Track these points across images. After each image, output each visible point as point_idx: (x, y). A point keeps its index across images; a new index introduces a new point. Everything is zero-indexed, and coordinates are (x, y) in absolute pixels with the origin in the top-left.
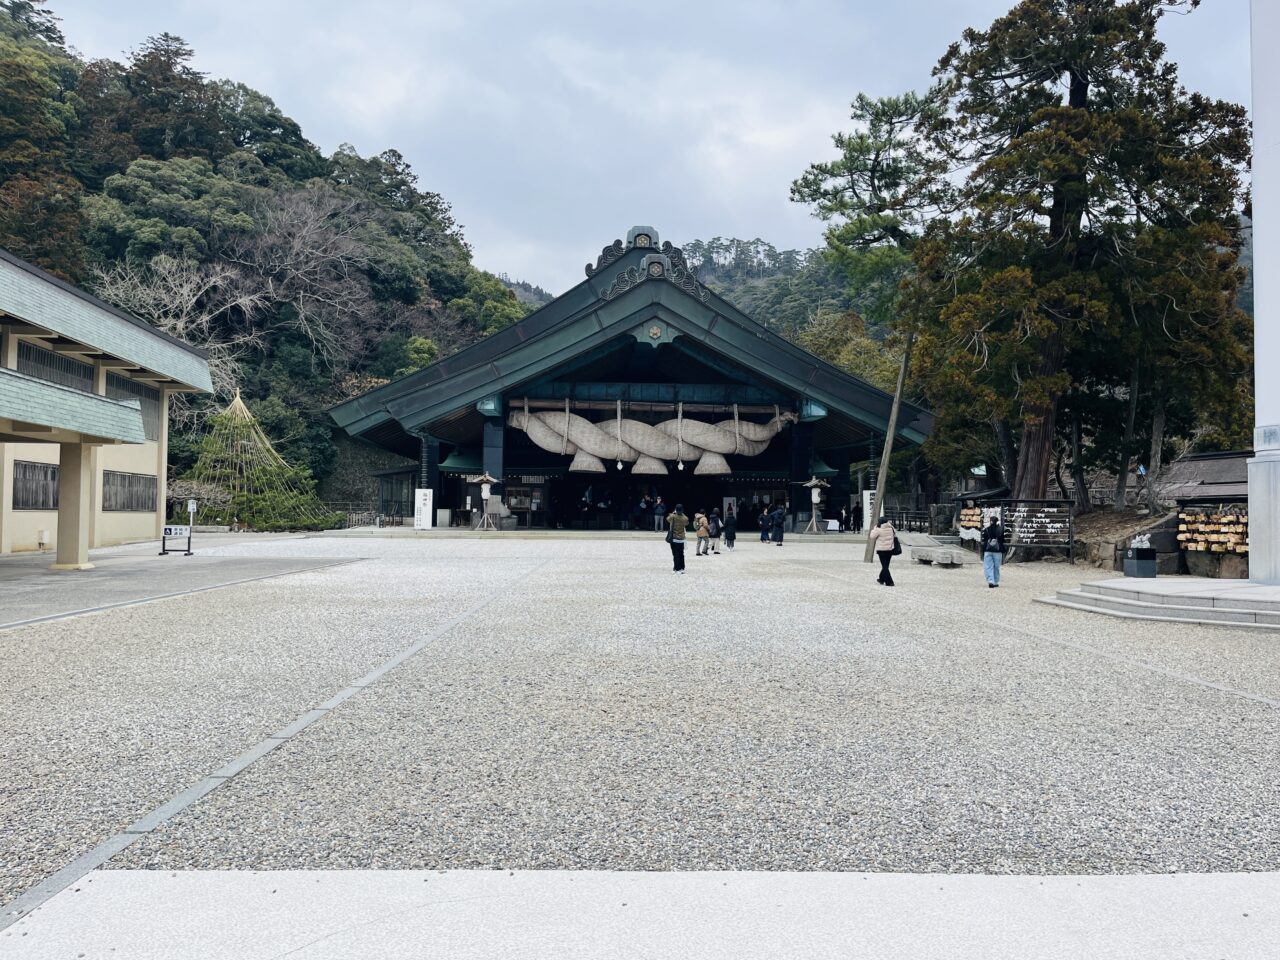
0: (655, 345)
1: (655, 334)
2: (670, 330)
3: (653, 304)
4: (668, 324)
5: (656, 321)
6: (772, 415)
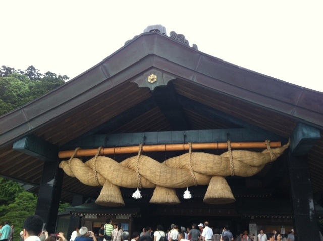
0: (152, 88)
1: (152, 80)
2: (165, 75)
3: (149, 56)
4: (163, 71)
5: (153, 70)
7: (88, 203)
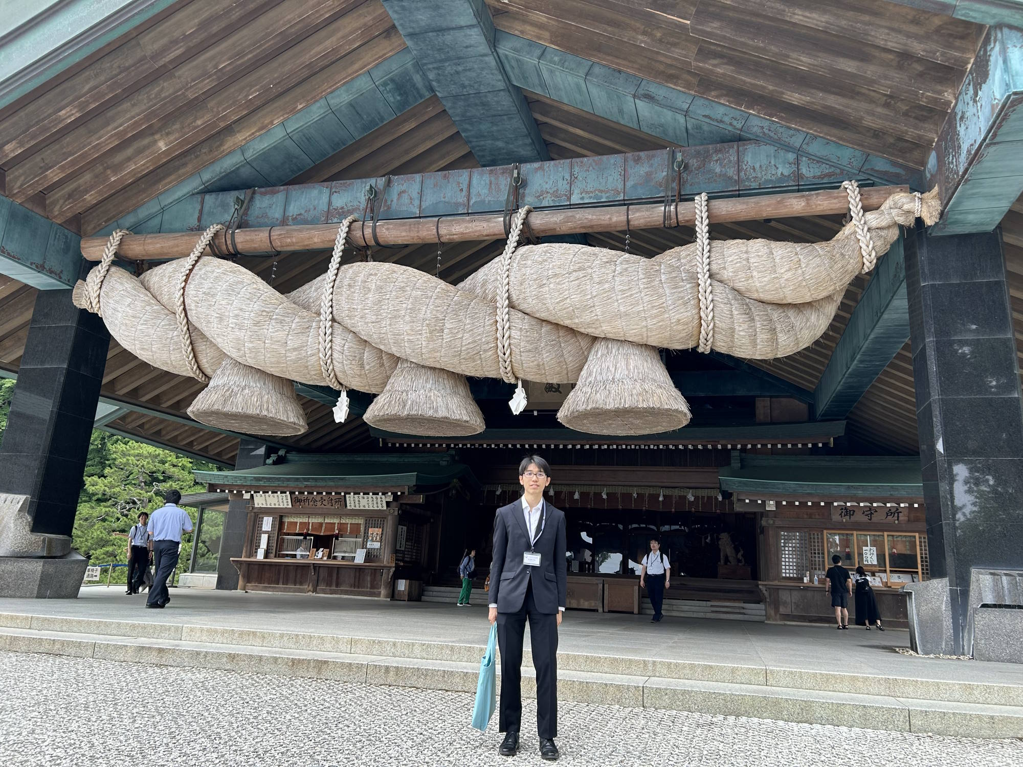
6: (841, 219)
7: (275, 463)
